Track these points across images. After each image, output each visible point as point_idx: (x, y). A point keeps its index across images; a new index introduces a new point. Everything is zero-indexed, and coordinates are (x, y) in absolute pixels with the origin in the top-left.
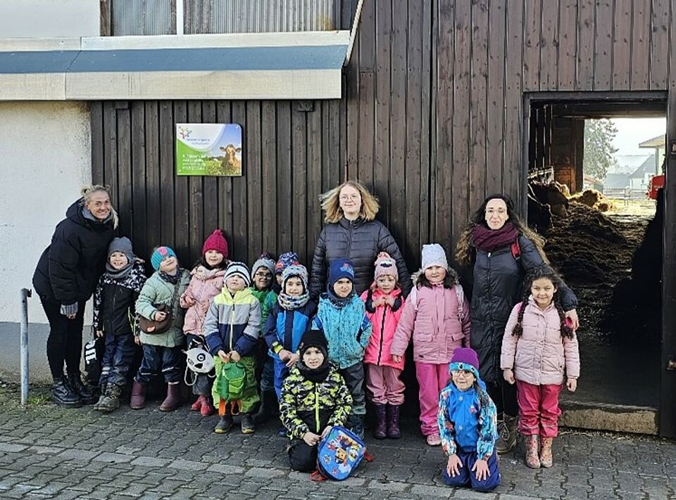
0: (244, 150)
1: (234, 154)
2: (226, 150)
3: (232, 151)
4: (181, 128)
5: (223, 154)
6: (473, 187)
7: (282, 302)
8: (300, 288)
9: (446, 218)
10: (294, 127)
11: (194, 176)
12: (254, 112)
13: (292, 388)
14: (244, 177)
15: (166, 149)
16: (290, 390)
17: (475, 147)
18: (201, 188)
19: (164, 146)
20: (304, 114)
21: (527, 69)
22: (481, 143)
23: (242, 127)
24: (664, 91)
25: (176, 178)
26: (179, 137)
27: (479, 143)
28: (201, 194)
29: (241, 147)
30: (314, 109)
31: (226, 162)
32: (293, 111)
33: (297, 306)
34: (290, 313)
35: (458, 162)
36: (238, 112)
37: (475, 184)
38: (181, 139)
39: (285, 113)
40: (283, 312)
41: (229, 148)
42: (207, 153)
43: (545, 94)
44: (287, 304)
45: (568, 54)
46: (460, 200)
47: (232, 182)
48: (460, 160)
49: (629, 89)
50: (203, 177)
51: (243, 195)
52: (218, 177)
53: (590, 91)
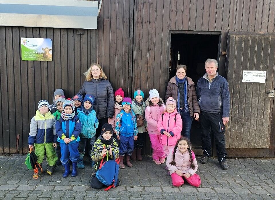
0: (53, 50)
1: (48, 52)
2: (44, 50)
3: (48, 50)
4: (23, 39)
5: (44, 52)
6: (149, 67)
7: (64, 117)
8: (71, 111)
9: (139, 79)
10: (75, 41)
11: (30, 61)
12: (57, 33)
13: (97, 147)
14: (53, 62)
15: (16, 48)
16: (96, 148)
17: (151, 51)
18: (33, 66)
19: (15, 48)
20: (80, 36)
21: (171, 21)
22: (153, 50)
23: (52, 40)
24: (220, 32)
25: (21, 62)
26: (22, 43)
27: (152, 50)
28: (33, 69)
29: (51, 49)
30: (84, 33)
31: (44, 55)
32: (75, 34)
33: (71, 118)
34: (68, 121)
35: (143, 57)
36: (50, 33)
37: (150, 66)
38: (23, 45)
39: (71, 35)
40: (64, 121)
41: (46, 49)
42: (35, 51)
43: (177, 31)
44: (66, 118)
45: (186, 16)
46: (144, 72)
47: (48, 64)
48: (144, 56)
49: (208, 31)
50: (34, 61)
51: (52, 69)
52: (41, 61)
53: (194, 31)
